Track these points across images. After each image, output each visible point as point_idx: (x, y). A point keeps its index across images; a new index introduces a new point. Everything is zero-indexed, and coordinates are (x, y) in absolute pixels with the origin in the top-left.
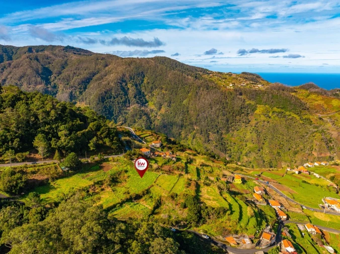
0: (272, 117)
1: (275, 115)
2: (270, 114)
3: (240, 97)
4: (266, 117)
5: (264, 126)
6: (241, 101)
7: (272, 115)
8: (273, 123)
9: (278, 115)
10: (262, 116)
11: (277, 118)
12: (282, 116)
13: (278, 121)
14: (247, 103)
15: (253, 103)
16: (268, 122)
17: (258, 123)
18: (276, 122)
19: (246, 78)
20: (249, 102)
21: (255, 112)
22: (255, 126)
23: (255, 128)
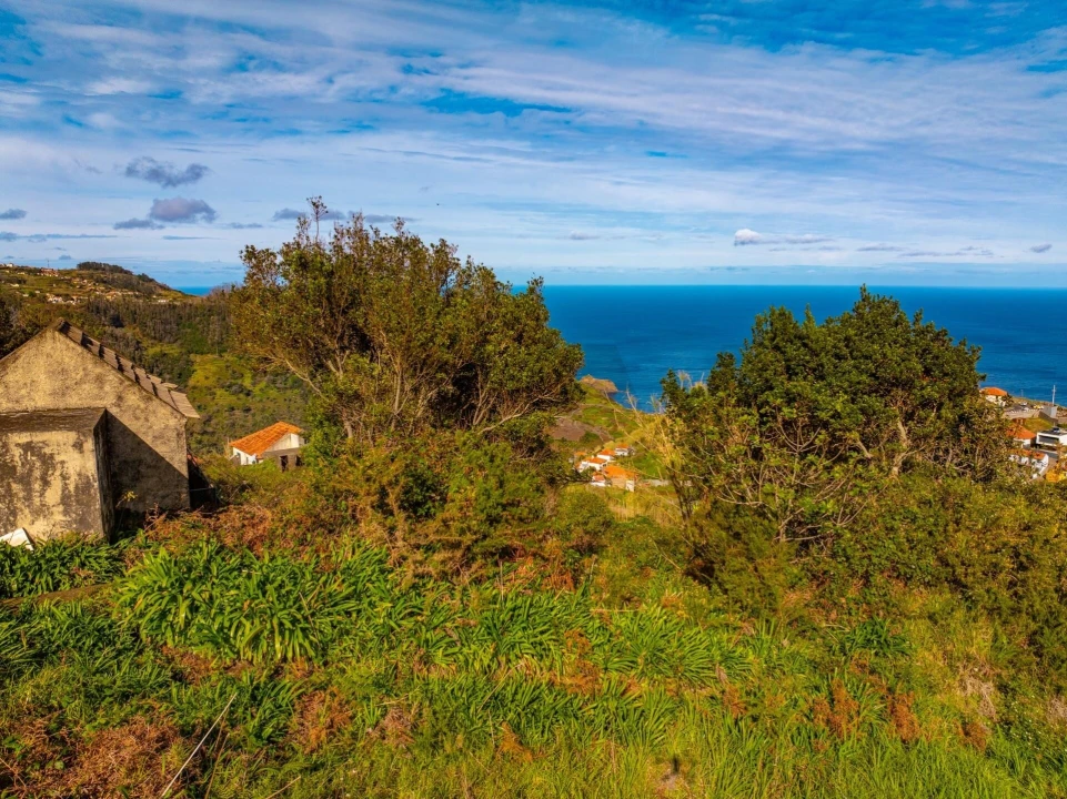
0: (256, 390)
1: (263, 385)
2: (247, 382)
3: (119, 332)
4: (235, 393)
5: (233, 425)
6: (127, 345)
7: (254, 384)
8: (263, 410)
9: (274, 382)
10: (219, 392)
11: (273, 393)
12: (290, 382)
13: (281, 400)
14: (151, 351)
15: (173, 350)
16: (248, 410)
17: (209, 420)
18: (271, 404)
19: (105, 282)
20: (157, 349)
21: (191, 382)
22: (205, 433)
23: (206, 438)
